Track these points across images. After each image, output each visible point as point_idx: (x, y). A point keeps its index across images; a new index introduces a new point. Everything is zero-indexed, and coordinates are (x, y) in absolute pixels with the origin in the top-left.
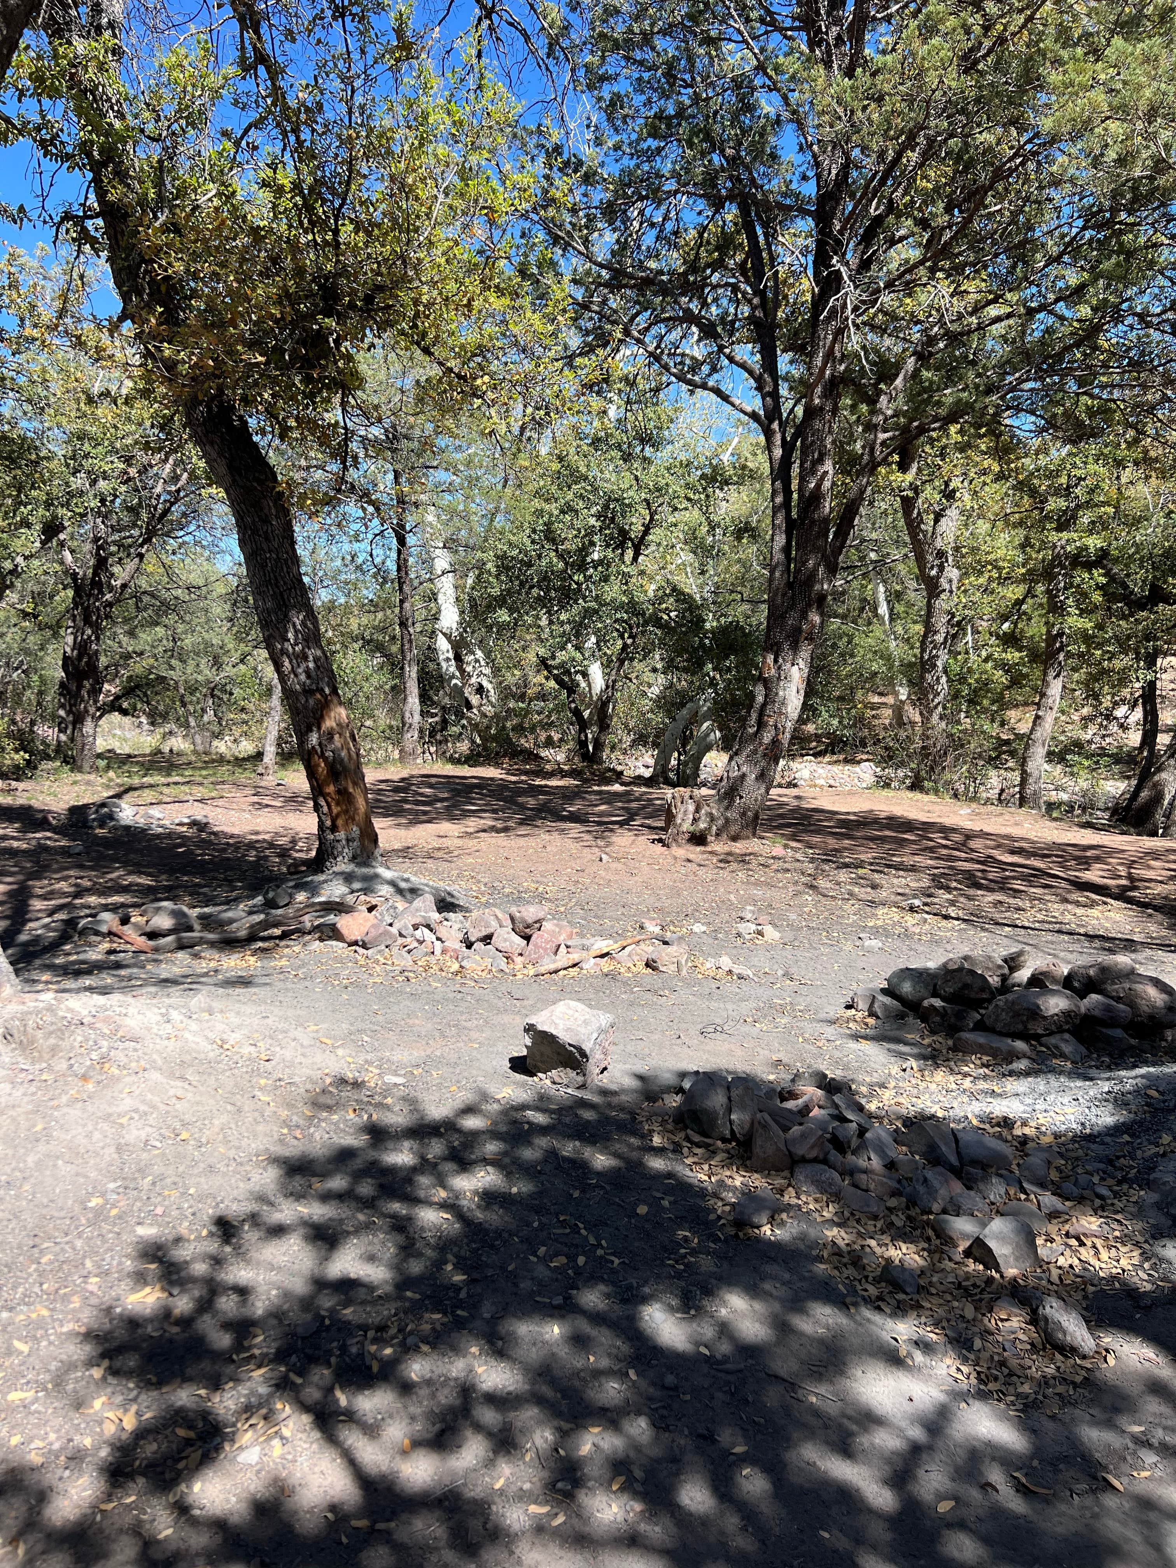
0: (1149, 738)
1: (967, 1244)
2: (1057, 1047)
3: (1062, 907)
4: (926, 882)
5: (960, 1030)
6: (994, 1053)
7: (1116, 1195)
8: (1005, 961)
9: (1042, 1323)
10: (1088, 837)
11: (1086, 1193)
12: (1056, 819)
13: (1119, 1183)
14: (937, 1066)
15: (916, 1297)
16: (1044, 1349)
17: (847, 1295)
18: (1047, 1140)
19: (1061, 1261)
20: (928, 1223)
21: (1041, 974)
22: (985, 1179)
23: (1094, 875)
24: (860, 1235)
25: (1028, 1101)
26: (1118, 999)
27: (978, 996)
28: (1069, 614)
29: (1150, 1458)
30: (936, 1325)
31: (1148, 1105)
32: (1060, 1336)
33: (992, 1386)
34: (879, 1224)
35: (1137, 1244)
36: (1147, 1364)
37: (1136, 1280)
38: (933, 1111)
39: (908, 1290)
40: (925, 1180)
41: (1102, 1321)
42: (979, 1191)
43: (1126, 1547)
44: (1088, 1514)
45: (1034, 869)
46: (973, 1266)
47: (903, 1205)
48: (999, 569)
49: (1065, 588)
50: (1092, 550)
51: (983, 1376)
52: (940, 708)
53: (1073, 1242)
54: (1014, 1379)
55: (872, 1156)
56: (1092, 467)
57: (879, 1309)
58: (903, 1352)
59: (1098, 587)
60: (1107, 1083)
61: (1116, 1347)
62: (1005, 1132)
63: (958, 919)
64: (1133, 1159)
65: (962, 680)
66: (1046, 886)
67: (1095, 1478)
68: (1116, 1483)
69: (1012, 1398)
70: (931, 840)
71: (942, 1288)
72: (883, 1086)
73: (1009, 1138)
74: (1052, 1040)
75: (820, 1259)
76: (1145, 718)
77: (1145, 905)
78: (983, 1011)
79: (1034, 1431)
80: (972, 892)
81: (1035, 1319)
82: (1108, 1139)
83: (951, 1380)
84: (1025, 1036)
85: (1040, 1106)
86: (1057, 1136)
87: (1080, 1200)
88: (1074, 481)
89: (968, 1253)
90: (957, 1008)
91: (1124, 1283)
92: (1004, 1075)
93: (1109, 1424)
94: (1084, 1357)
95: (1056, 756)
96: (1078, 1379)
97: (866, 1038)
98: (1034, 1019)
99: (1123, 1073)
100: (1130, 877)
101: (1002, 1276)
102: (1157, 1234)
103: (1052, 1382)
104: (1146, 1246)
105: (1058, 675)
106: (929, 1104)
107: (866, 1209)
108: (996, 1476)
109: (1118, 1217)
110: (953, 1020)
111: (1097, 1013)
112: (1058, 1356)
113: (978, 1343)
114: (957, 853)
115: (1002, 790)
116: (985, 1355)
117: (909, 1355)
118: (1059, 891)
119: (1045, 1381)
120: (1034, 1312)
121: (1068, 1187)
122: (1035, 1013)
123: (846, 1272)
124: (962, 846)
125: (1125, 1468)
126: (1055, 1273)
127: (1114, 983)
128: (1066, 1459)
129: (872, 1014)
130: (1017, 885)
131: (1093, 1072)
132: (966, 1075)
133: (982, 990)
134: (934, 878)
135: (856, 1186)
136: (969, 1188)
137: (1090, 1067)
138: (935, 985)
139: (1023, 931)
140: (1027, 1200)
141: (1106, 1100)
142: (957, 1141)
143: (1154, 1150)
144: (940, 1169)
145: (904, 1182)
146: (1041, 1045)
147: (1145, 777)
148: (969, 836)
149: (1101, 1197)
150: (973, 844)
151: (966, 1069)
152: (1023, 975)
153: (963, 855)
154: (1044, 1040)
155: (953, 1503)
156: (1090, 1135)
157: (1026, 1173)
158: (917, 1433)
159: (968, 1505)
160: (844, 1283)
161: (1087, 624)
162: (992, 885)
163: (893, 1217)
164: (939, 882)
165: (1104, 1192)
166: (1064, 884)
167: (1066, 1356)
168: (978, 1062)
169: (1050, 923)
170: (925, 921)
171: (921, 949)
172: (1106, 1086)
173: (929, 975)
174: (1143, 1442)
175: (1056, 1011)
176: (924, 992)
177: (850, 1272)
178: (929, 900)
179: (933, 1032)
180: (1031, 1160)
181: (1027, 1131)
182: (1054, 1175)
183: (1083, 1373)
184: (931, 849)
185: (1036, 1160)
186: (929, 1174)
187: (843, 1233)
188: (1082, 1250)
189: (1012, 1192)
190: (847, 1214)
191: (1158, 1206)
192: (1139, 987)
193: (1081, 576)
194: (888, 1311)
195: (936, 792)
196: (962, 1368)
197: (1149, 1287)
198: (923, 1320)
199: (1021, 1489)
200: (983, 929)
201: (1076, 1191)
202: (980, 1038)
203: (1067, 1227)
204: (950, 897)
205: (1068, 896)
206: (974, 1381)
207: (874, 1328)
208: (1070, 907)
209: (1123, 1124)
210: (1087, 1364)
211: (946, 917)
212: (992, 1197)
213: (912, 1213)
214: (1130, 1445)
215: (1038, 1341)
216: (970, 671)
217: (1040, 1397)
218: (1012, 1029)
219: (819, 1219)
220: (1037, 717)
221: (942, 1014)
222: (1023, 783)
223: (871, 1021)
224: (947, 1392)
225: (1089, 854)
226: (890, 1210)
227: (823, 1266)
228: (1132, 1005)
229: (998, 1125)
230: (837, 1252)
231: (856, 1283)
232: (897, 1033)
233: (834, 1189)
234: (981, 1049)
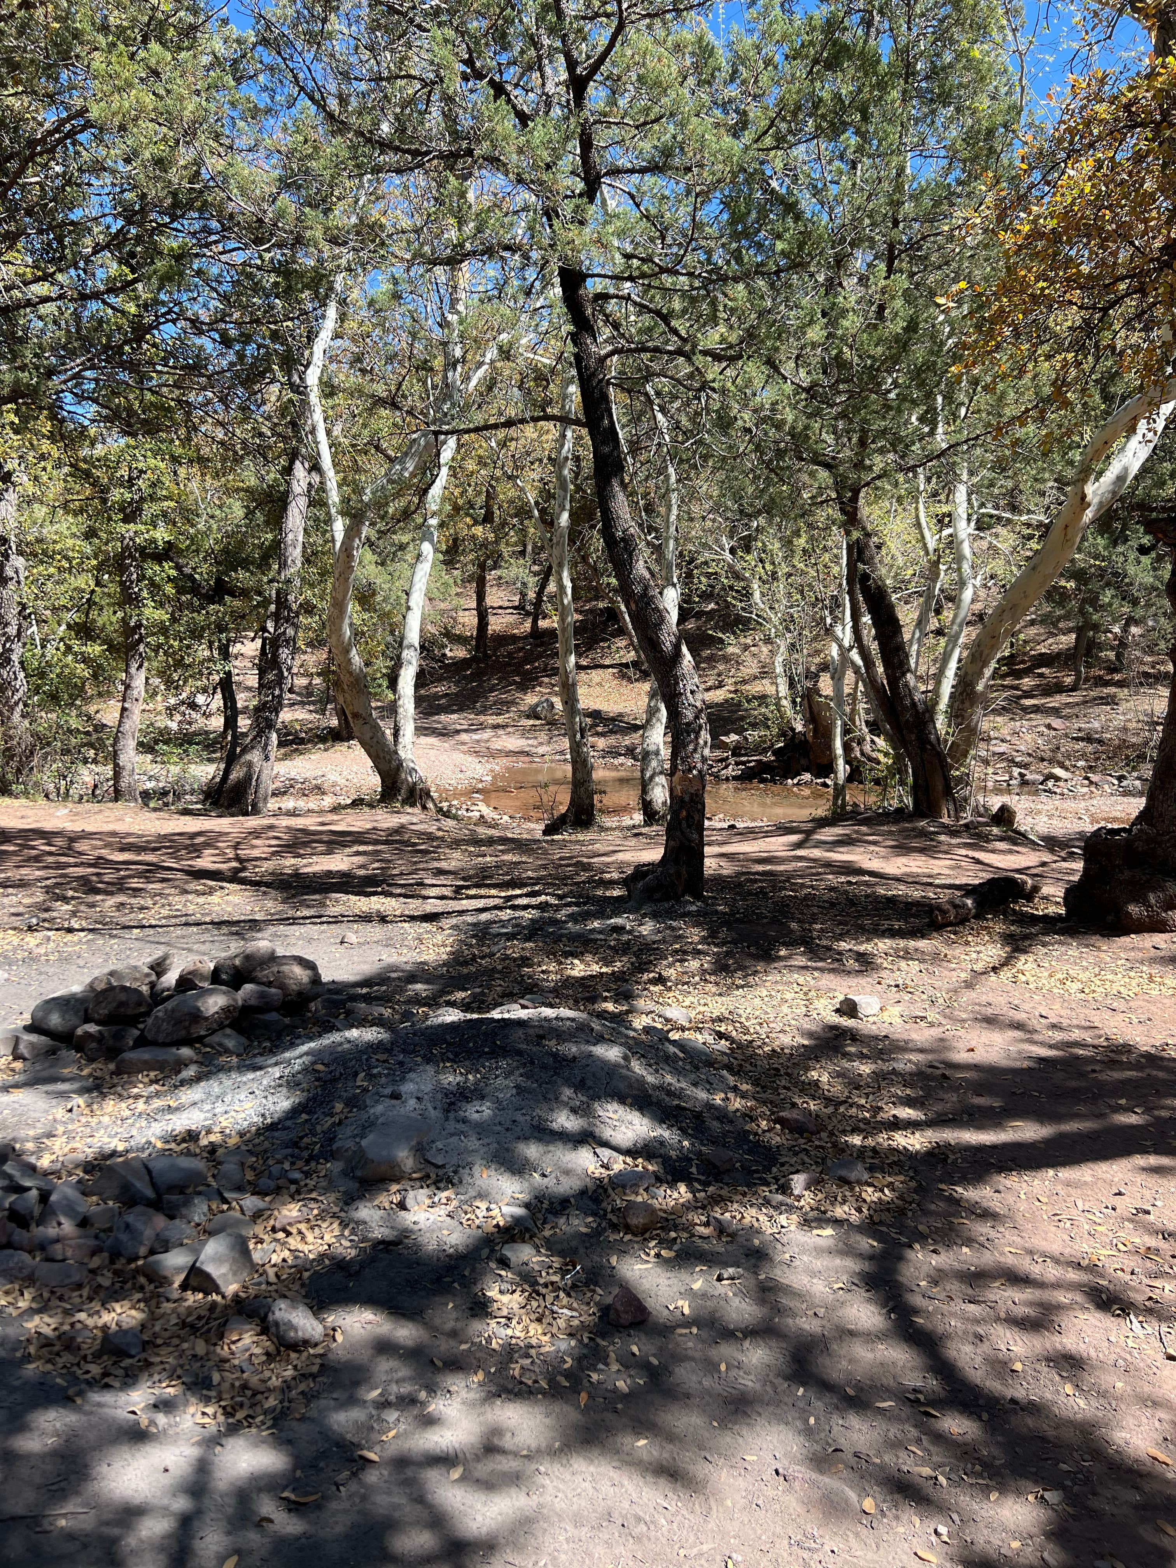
0: (230, 722)
1: (182, 1277)
2: (220, 1045)
3: (183, 898)
4: (39, 897)
5: (121, 1051)
6: (160, 1066)
7: (307, 1175)
8: (152, 968)
9: (273, 1330)
10: (190, 824)
11: (281, 1182)
12: (155, 810)
13: (307, 1162)
14: (104, 1096)
15: (143, 1356)
16: (279, 1352)
17: (67, 1388)
18: (232, 1141)
19: (275, 1259)
20: (137, 1271)
21: (190, 973)
22: (187, 1203)
23: (206, 862)
24: (67, 1313)
25: (208, 1107)
26: (269, 984)
27: (137, 1011)
28: (144, 606)
29: (392, 1416)
30: (170, 1378)
31: (318, 1079)
32: (292, 1334)
33: (240, 1415)
34: (85, 1292)
35: (334, 1216)
36: (369, 1327)
37: (340, 1250)
38: (112, 1146)
39: (133, 1352)
40: (127, 1226)
41: (323, 1302)
42: (182, 1217)
43: (397, 1514)
44: (357, 1500)
45: (148, 864)
46: (193, 1298)
47: (107, 1262)
48: (68, 559)
49: (139, 581)
50: (160, 543)
51: (229, 1409)
52: (21, 706)
53: (281, 1235)
54: (259, 1397)
55: (63, 1220)
56: (152, 462)
57: (107, 1386)
58: (144, 1422)
59: (169, 579)
60: (276, 1069)
61: (340, 1322)
62: (192, 1147)
63: (82, 930)
64: (314, 1135)
65: (42, 675)
66: (164, 880)
67: (354, 1461)
68: (372, 1456)
69: (261, 1418)
70: (33, 848)
71: (167, 1334)
72: (50, 1135)
73: (198, 1151)
74: (215, 1038)
75: (28, 1358)
76: (225, 704)
77: (257, 884)
78: (141, 1026)
79: (289, 1442)
80: (91, 899)
81: (266, 1327)
82: (288, 1123)
83: (199, 1429)
84: (188, 1042)
85: (220, 1108)
86: (241, 1134)
87: (277, 1191)
88: (135, 474)
89: (184, 1287)
90: (114, 1028)
91: (332, 1258)
92: (176, 1087)
93: (352, 1401)
94: (316, 1345)
95: (145, 747)
96: (315, 1369)
97: (16, 1086)
98: (197, 1022)
99: (287, 1055)
100: (238, 858)
101: (224, 1297)
102: (350, 1200)
103: (293, 1383)
104: (342, 1214)
105: (140, 666)
106: (106, 1140)
107: (67, 1281)
108: (267, 1507)
109: (313, 1195)
110: (111, 1042)
111: (253, 1002)
112: (293, 1355)
113: (216, 1377)
114: (63, 859)
115: (96, 786)
116: (226, 1386)
117: (152, 1422)
118: (177, 883)
119: (287, 1386)
120: (264, 1319)
121: (265, 1182)
122: (196, 1016)
123: (60, 1361)
124: (68, 850)
125: (374, 1436)
126: (271, 1272)
127: (262, 970)
128: (324, 1455)
129: (17, 1057)
130: (135, 883)
131: (259, 1060)
132: (137, 1097)
133: (139, 1004)
134: (48, 890)
135: (50, 1260)
136: (172, 1217)
137: (255, 1056)
138: (86, 1011)
139: (151, 931)
140: (229, 1209)
141: (280, 1086)
142: (149, 1172)
143: (331, 1121)
144: (139, 1209)
145: (102, 1235)
146: (205, 1046)
147: (231, 760)
148: (73, 838)
149: (294, 1182)
150: (80, 846)
151: (135, 1090)
152: (171, 978)
153: (72, 860)
154: (207, 1040)
155: (235, 1558)
156: (272, 1124)
157: (223, 1182)
158: (182, 1504)
159: (250, 1552)
160: (61, 1375)
161: (160, 615)
162: (111, 888)
163: (100, 1279)
164: (55, 893)
165: (297, 1175)
166: (179, 875)
167: (299, 1352)
168: (146, 1080)
169: (176, 917)
170: (48, 939)
171: (51, 971)
172: (276, 1072)
173: (77, 1000)
174: (384, 1404)
175: (216, 1009)
176: (74, 1020)
177: (67, 1358)
178: (46, 915)
179: (91, 1060)
180: (225, 1167)
181: (213, 1138)
182: (250, 1176)
183: (318, 1361)
184: (37, 859)
185: (230, 1167)
186: (130, 1219)
187: (47, 1319)
188: (290, 1240)
189: (214, 1207)
190: (46, 1295)
191: (345, 1173)
192: (285, 968)
193: (152, 569)
194: (117, 1384)
195: (26, 794)
196: (207, 1410)
197: (353, 1252)
198: (156, 1377)
199: (294, 1507)
200: (112, 936)
201: (272, 1184)
202: (144, 1054)
203: (272, 1222)
204: (69, 907)
205: (187, 887)
206: (221, 1418)
207: (106, 1410)
208: (190, 897)
209: (300, 1104)
210: (319, 1350)
211: (70, 930)
212: (196, 1219)
213: (118, 1266)
214: (374, 1412)
215: (272, 1349)
216: (49, 664)
217: (286, 1404)
218: (175, 1037)
219: (15, 1313)
220: (124, 709)
221: (99, 1038)
222: (117, 775)
223: (18, 1065)
224: (199, 1444)
225: (197, 841)
226: (93, 1272)
227: (32, 1366)
228: (282, 986)
229: (184, 1140)
230: (45, 1343)
231: (75, 1369)
232: (52, 1072)
233: (26, 1272)
234: (148, 1066)
